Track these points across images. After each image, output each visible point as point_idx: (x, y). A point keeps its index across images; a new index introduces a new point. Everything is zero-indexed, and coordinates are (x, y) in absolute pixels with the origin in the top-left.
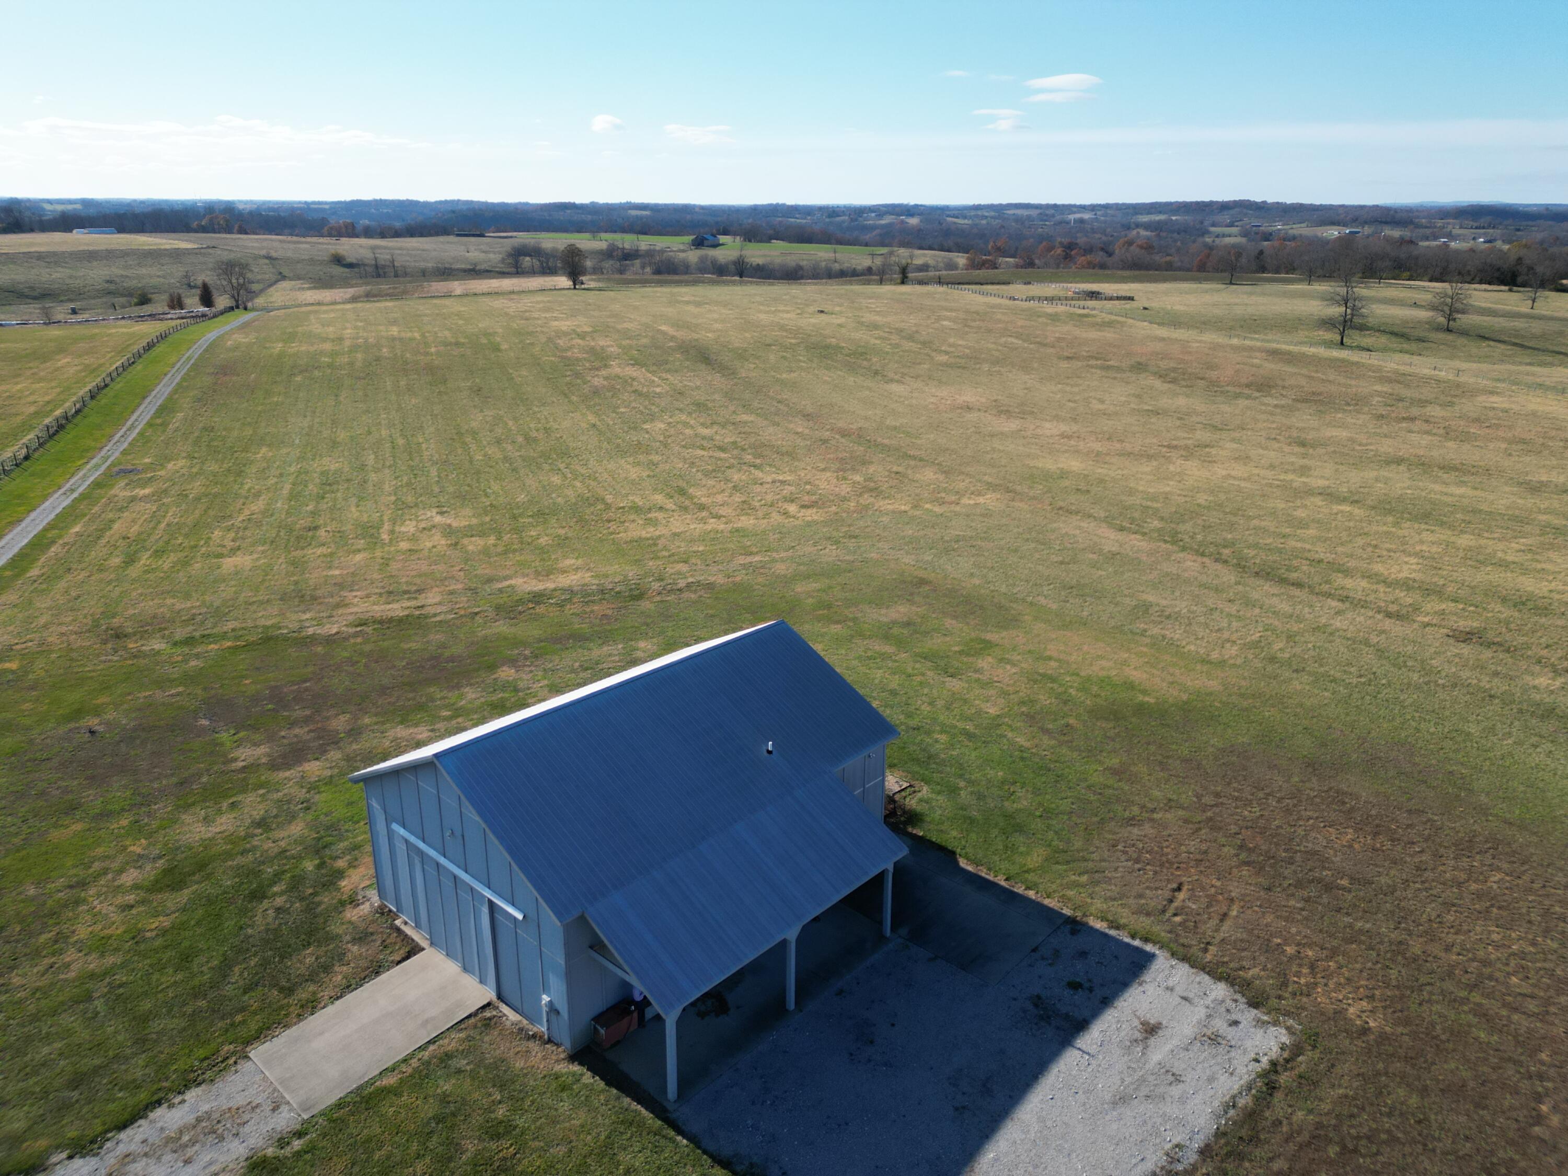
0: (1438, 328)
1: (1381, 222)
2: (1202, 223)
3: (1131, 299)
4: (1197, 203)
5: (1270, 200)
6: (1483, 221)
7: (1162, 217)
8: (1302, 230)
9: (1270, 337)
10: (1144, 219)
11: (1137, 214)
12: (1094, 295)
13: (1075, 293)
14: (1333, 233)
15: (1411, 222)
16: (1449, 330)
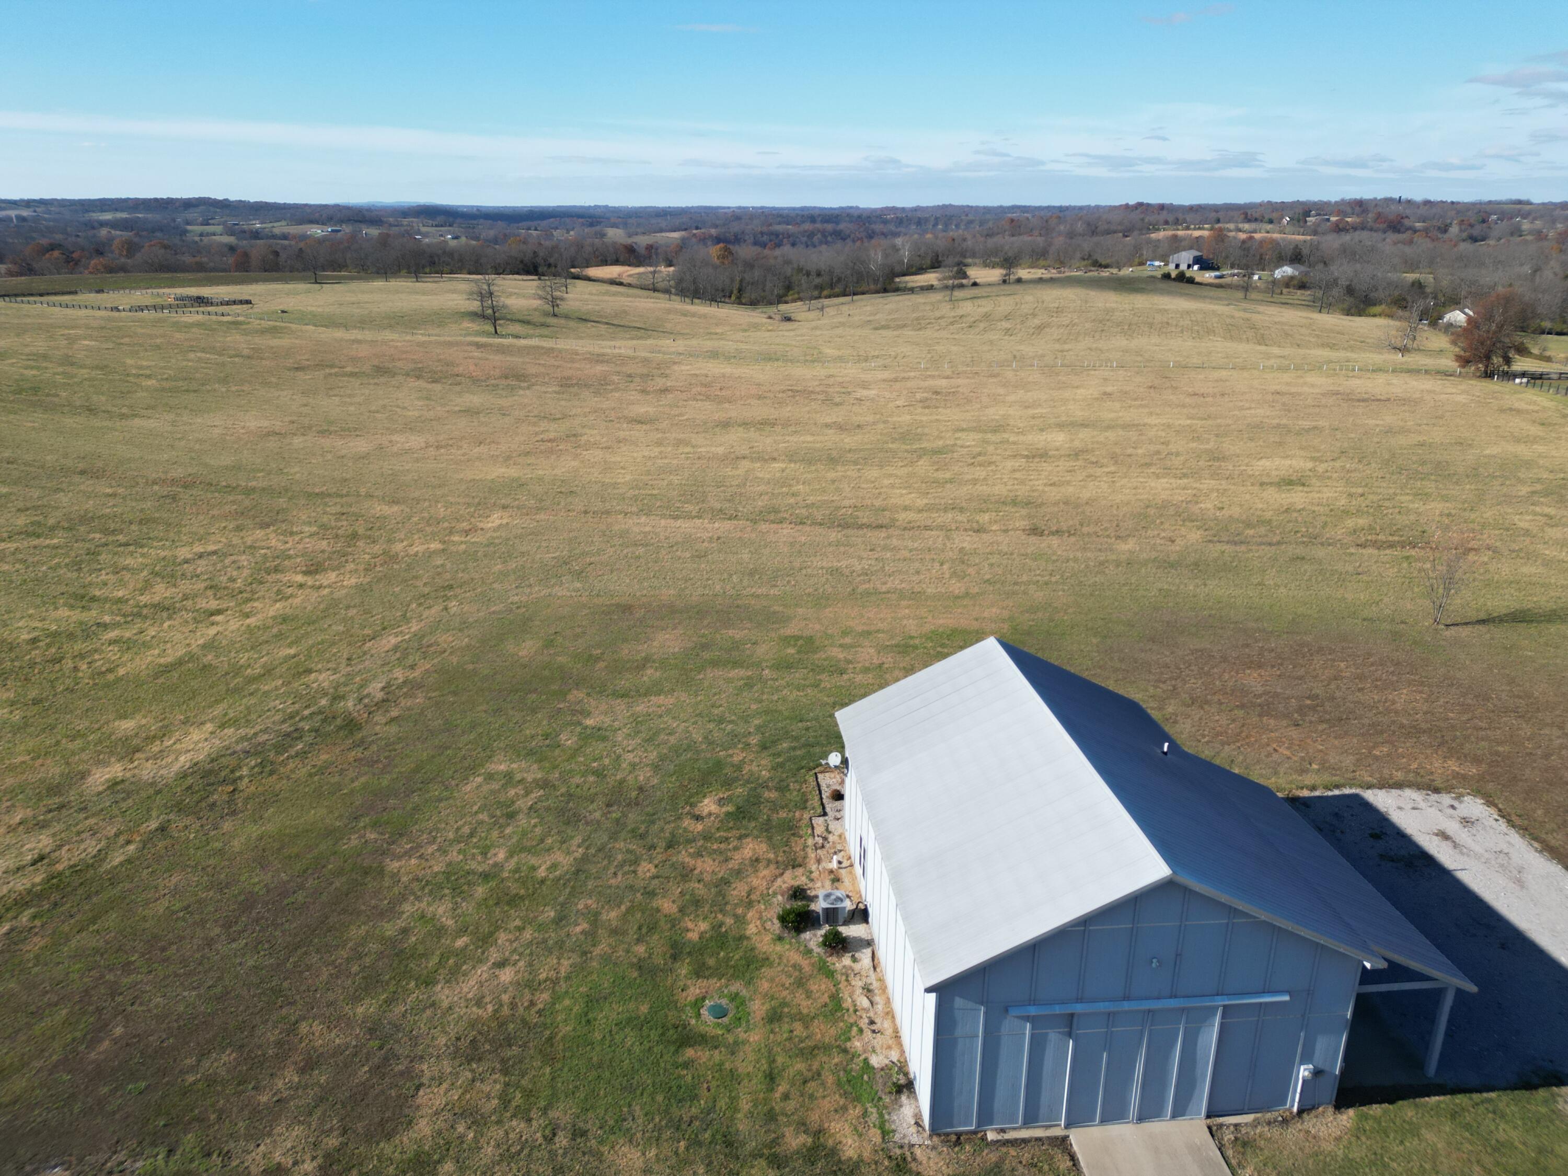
0: (546, 314)
1: (356, 221)
2: (174, 221)
3: (248, 302)
4: (156, 200)
5: (233, 198)
6: (440, 219)
7: (124, 215)
8: (280, 228)
9: (431, 332)
10: (108, 216)
11: (87, 211)
12: (201, 301)
13: (176, 299)
14: (317, 231)
15: (381, 221)
16: (555, 315)
